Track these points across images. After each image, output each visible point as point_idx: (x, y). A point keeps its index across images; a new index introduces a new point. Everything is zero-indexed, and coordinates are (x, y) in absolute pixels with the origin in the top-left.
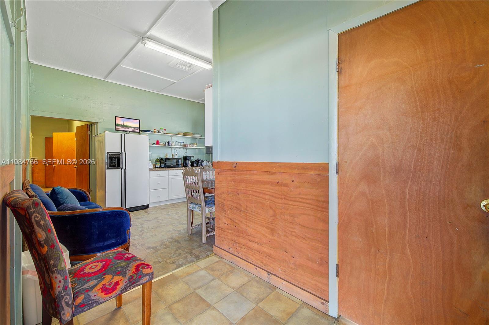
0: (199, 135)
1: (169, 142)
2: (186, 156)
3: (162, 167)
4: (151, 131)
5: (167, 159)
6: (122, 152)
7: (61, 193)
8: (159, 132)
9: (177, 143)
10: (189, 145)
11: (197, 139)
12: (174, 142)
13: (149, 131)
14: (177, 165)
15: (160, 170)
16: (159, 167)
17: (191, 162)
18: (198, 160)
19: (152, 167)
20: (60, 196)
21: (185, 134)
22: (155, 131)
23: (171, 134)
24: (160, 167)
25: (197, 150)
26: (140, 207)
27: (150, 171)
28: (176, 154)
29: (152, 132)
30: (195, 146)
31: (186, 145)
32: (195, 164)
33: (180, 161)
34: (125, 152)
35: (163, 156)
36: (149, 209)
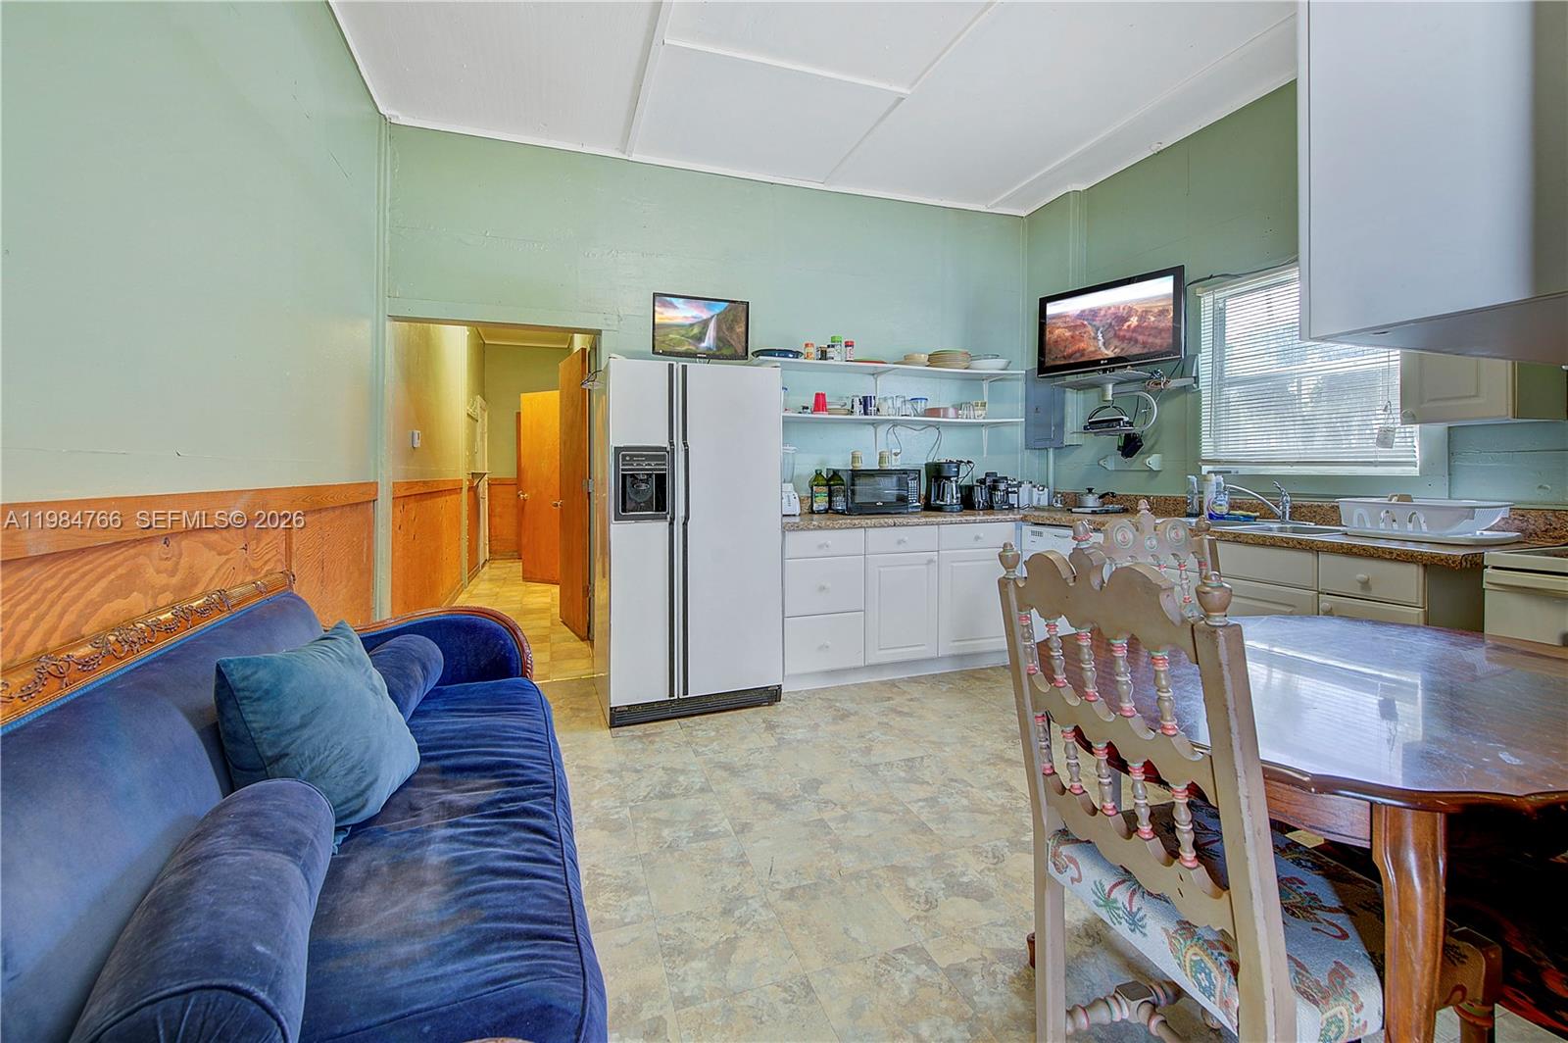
0: (1001, 363)
1: (865, 398)
2: (936, 460)
3: (837, 512)
4: (791, 352)
5: (856, 474)
6: (672, 444)
7: (267, 692)
8: (824, 355)
9: (898, 403)
10: (951, 412)
11: (985, 385)
12: (885, 399)
13: (784, 353)
14: (902, 500)
15: (827, 528)
16: (826, 511)
17: (960, 488)
18: (995, 481)
19: (798, 512)
20: (264, 714)
21: (934, 359)
22: (811, 350)
23: (875, 367)
24: (830, 510)
25: (985, 432)
26: (747, 697)
27: (785, 529)
28: (896, 454)
29: (797, 354)
30: (978, 416)
31: (939, 409)
32: (980, 496)
33: (912, 484)
34: (685, 444)
35: (840, 462)
36: (780, 706)
